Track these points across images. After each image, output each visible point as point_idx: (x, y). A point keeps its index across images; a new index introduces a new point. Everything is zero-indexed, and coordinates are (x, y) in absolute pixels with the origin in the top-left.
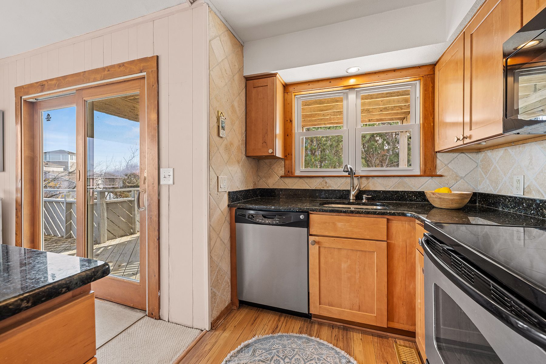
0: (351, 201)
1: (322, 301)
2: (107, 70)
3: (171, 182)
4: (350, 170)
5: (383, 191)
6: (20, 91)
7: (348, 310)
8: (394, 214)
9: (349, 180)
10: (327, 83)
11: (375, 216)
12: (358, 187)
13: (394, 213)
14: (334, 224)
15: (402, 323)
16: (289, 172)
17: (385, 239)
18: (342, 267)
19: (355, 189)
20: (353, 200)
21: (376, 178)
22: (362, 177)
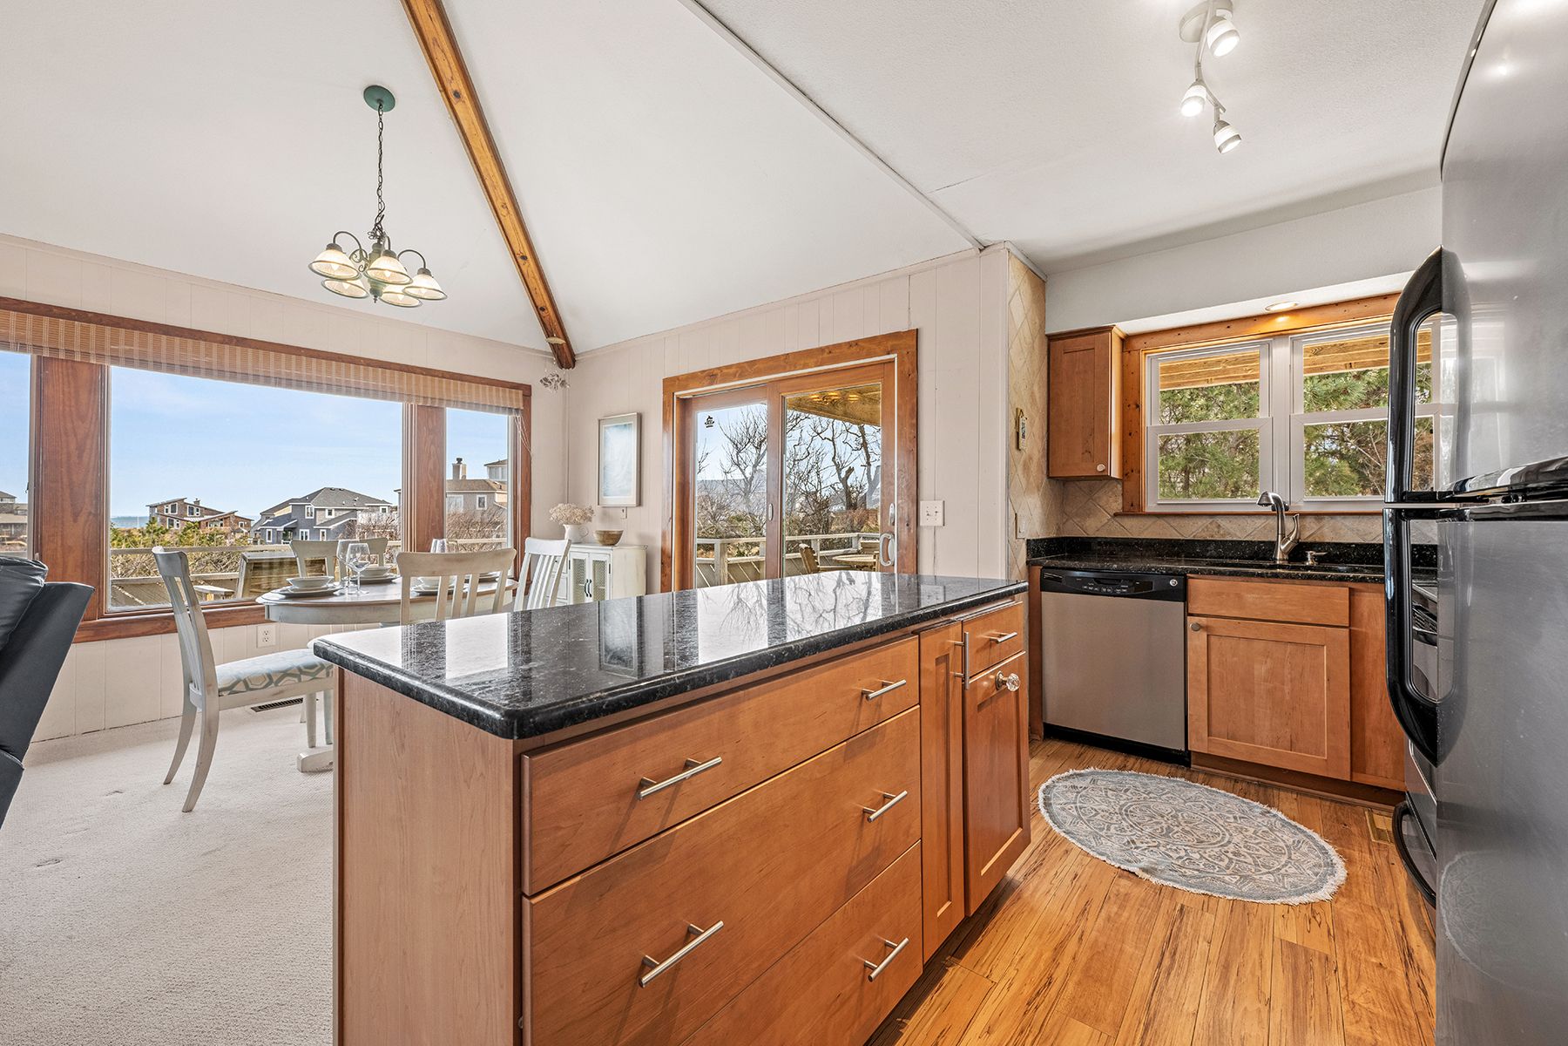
0: (1278, 562)
1: (1213, 730)
2: (827, 351)
3: (940, 522)
4: (1273, 502)
5: (1357, 545)
6: (670, 384)
7: (1269, 748)
8: (1363, 580)
9: (1272, 522)
10: (1222, 329)
11: (1324, 583)
12: (1293, 535)
13: (1364, 578)
14: (1239, 596)
15: (1383, 775)
16: (1132, 505)
17: (1346, 623)
18: (1256, 673)
19: (1289, 539)
20: (1284, 560)
21: (1339, 518)
22: (1303, 515)
